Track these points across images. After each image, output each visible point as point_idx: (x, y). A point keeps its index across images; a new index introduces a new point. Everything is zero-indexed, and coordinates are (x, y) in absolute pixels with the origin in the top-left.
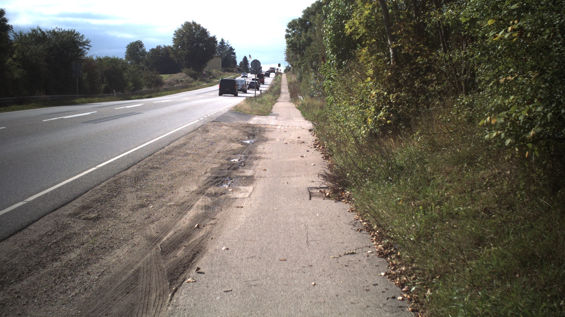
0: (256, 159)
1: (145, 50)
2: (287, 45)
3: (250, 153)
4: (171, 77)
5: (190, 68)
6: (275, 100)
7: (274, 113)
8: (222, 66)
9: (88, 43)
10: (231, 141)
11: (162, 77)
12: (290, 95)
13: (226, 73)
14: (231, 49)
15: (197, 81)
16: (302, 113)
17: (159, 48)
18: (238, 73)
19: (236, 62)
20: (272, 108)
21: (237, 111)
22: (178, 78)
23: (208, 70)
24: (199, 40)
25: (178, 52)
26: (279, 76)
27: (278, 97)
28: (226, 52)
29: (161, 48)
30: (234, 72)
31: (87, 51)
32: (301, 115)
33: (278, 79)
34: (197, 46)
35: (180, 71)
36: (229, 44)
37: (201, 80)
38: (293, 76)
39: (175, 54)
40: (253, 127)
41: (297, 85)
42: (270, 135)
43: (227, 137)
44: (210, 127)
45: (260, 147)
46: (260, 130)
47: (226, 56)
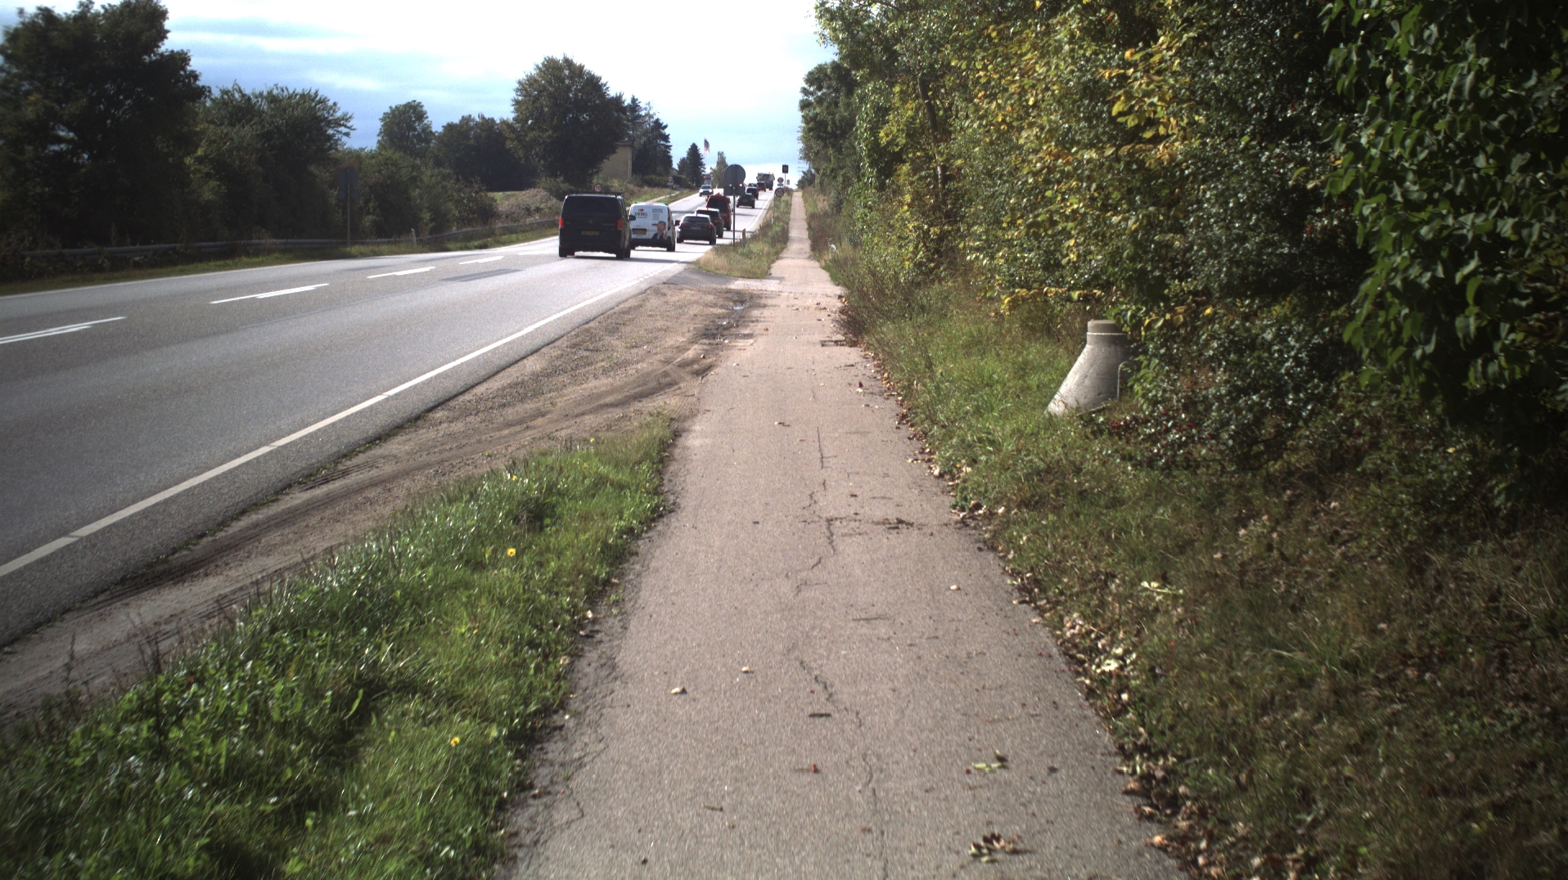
0: (753, 322)
1: (429, 127)
3: (742, 317)
4: (507, 198)
5: (557, 176)
6: (777, 255)
7: (774, 275)
8: (635, 171)
9: (347, 120)
11: (493, 200)
12: (811, 245)
13: (646, 188)
14: (658, 126)
17: (467, 123)
19: (669, 160)
20: (769, 268)
22: (529, 201)
24: (580, 106)
25: (526, 135)
26: (785, 197)
27: (783, 249)
28: (645, 133)
29: (472, 124)
31: (344, 139)
32: (829, 278)
33: (783, 205)
34: (576, 120)
35: (533, 186)
36: (651, 112)
38: (821, 197)
39: (519, 141)
40: (738, 293)
41: (829, 220)
42: (770, 302)
43: (700, 302)
44: (665, 290)
45: (756, 313)
46: (752, 296)
47: (645, 144)
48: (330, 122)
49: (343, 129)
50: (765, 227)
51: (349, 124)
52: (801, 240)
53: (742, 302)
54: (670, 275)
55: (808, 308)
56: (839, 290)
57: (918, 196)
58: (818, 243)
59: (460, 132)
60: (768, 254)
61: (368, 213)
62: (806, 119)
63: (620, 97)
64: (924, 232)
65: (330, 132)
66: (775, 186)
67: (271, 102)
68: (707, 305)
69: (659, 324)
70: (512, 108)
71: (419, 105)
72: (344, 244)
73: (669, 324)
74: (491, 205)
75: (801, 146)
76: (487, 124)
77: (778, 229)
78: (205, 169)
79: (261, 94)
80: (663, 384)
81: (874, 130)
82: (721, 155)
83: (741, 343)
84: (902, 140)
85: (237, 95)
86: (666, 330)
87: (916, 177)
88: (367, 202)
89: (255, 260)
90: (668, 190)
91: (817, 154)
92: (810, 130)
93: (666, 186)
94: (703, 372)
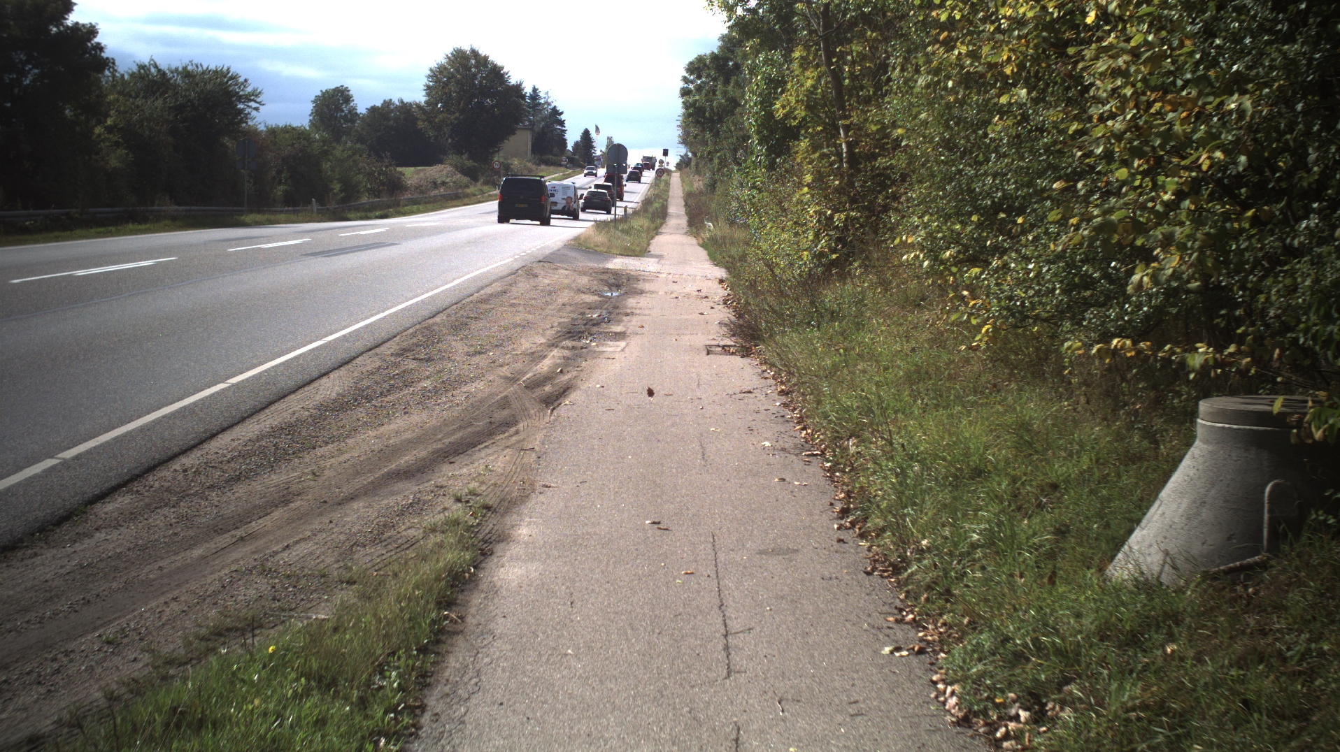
0: (627, 315)
1: (355, 109)
2: (683, 110)
3: (616, 307)
4: (418, 173)
5: (462, 154)
6: (656, 231)
7: (652, 253)
8: (533, 151)
9: (256, 96)
10: (579, 291)
11: (402, 174)
12: (688, 221)
13: (543, 167)
14: (556, 112)
15: (479, 184)
16: (709, 254)
17: (388, 106)
18: (569, 168)
19: (564, 142)
20: (649, 244)
21: (579, 245)
22: (436, 175)
23: (501, 160)
24: (485, 92)
25: (436, 117)
26: (665, 177)
27: (662, 224)
28: (543, 119)
29: (392, 107)
30: (561, 166)
31: (254, 113)
32: (708, 258)
33: (663, 184)
34: (480, 104)
35: (441, 162)
36: (549, 101)
37: (486, 183)
38: (697, 177)
39: (430, 122)
40: (615, 274)
41: (703, 198)
42: (646, 287)
43: (573, 286)
44: (538, 269)
45: (632, 302)
46: (629, 279)
47: (543, 128)
48: (241, 96)
49: (253, 104)
50: (647, 202)
51: (258, 100)
52: (678, 216)
53: (618, 286)
54: (547, 252)
55: (688, 296)
56: (721, 273)
57: (819, 178)
58: (695, 221)
59: (382, 113)
60: (649, 228)
61: (280, 183)
62: (686, 105)
63: (521, 84)
64: (827, 219)
65: (241, 106)
66: (657, 167)
67: (186, 77)
69: (519, 318)
70: (424, 93)
71: (347, 90)
72: (241, 213)
73: (530, 317)
74: (399, 179)
75: (680, 132)
76: (405, 108)
77: (658, 205)
78: (114, 138)
79: (176, 70)
81: (767, 102)
82: (610, 139)
83: (611, 347)
84: (801, 113)
85: (152, 69)
86: (525, 326)
87: (817, 155)
88: (279, 172)
89: (143, 227)
90: (562, 169)
92: (690, 115)
94: (555, 400)
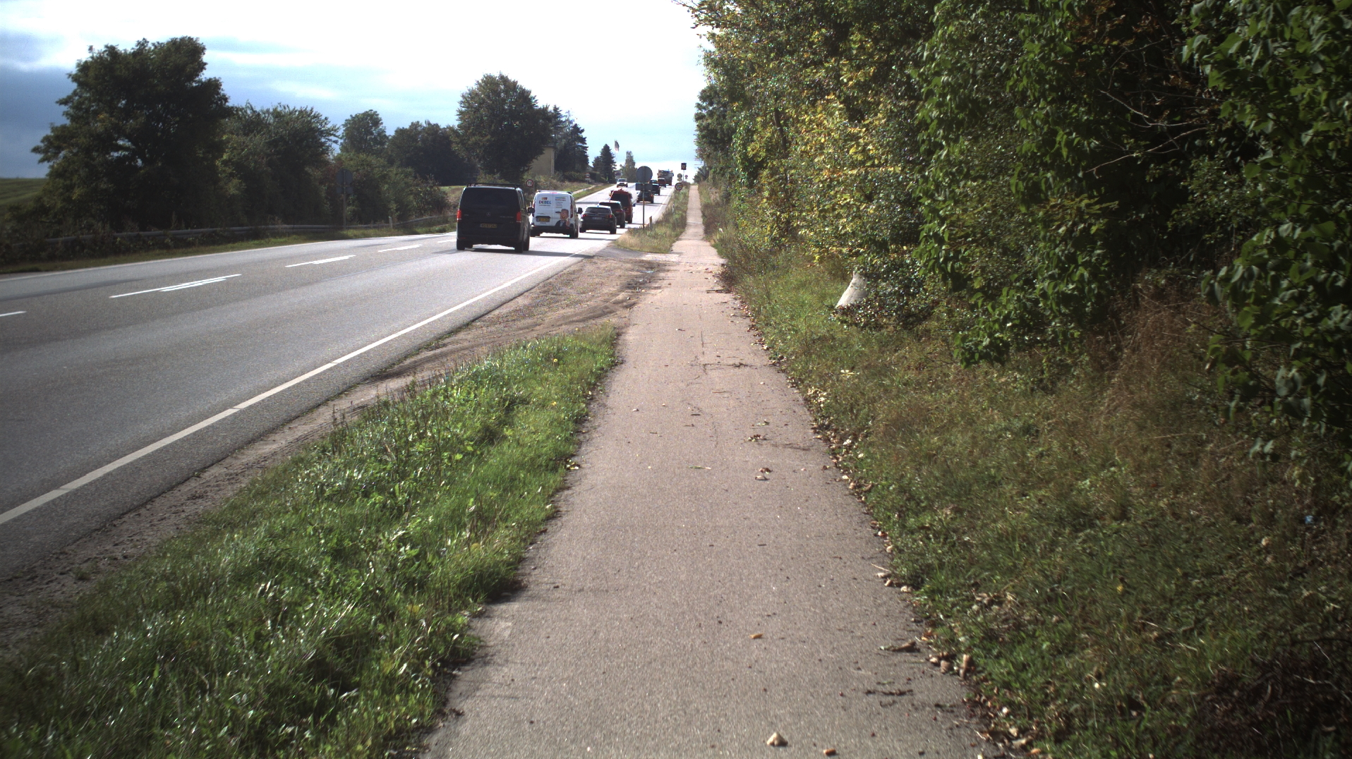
0: (661, 279)
1: (383, 131)
3: (653, 277)
5: (494, 173)
6: (677, 237)
7: (675, 251)
8: (557, 168)
11: (442, 192)
12: (704, 229)
13: (567, 183)
14: (577, 130)
16: (717, 251)
17: (416, 128)
18: (593, 184)
19: (585, 158)
20: (671, 246)
24: (513, 115)
25: (468, 140)
26: (684, 190)
27: (682, 232)
28: (566, 136)
29: (419, 129)
33: (681, 197)
34: (510, 126)
36: (570, 119)
40: (649, 262)
41: (719, 209)
42: (672, 268)
43: (622, 268)
45: (662, 275)
46: (659, 265)
47: (565, 146)
48: (322, 132)
49: (333, 138)
50: (667, 215)
52: (696, 226)
53: (652, 268)
55: (699, 272)
56: (722, 261)
58: (710, 227)
59: (410, 136)
60: (670, 236)
61: (349, 204)
62: (700, 128)
63: (546, 107)
64: (777, 217)
65: (323, 140)
66: (675, 181)
67: (276, 117)
68: (627, 270)
69: (597, 280)
70: (457, 117)
71: (376, 114)
72: (342, 229)
73: (603, 281)
74: (443, 198)
75: (697, 148)
76: (433, 129)
77: (677, 216)
78: (229, 170)
79: (268, 111)
80: (606, 312)
81: (745, 146)
82: (629, 154)
83: (653, 292)
85: (249, 112)
86: (602, 284)
87: (772, 179)
89: (279, 240)
90: (586, 184)
91: (708, 156)
92: (703, 137)
93: (583, 181)
94: (631, 306)
